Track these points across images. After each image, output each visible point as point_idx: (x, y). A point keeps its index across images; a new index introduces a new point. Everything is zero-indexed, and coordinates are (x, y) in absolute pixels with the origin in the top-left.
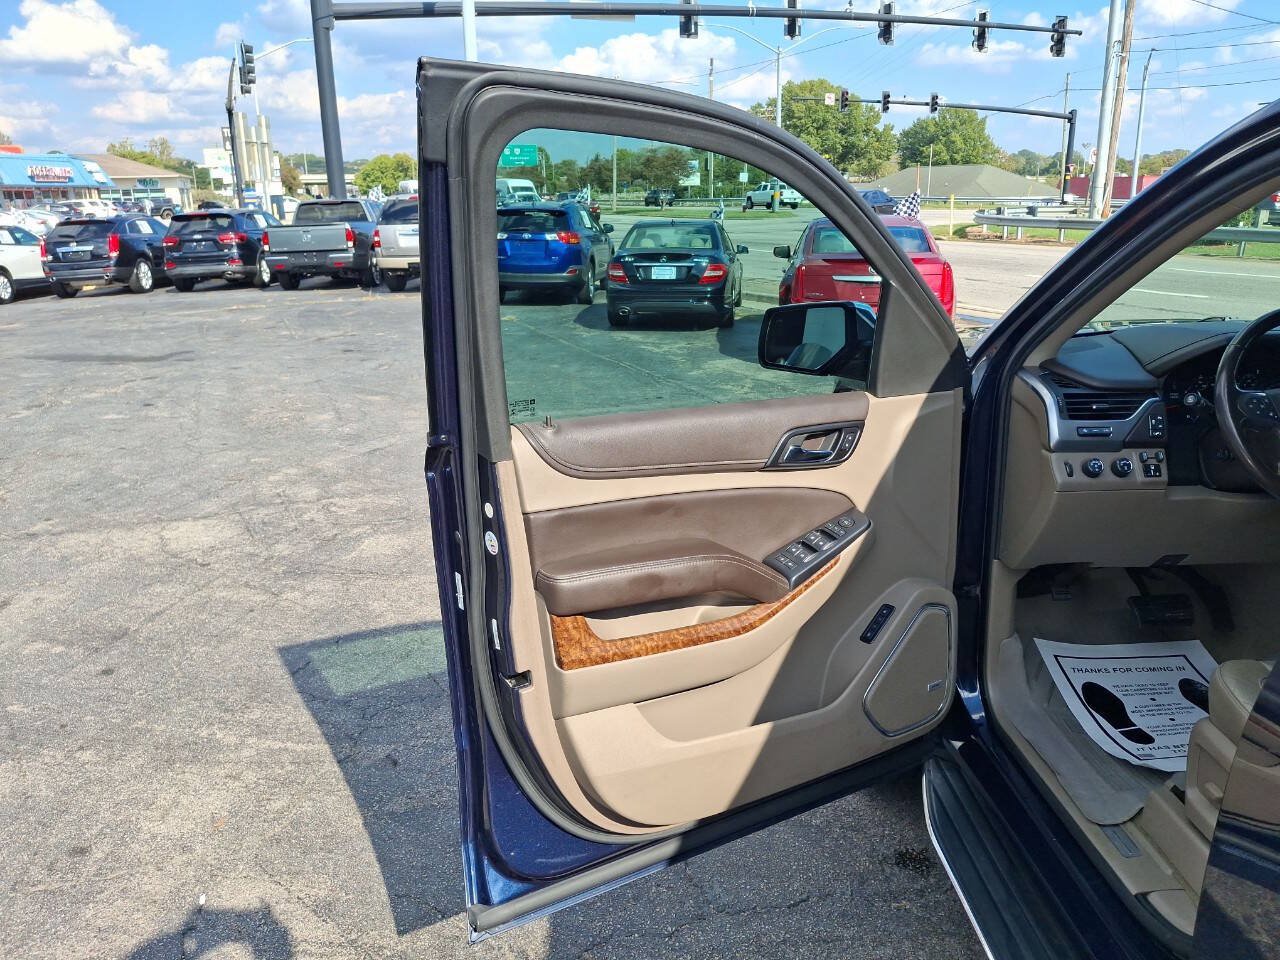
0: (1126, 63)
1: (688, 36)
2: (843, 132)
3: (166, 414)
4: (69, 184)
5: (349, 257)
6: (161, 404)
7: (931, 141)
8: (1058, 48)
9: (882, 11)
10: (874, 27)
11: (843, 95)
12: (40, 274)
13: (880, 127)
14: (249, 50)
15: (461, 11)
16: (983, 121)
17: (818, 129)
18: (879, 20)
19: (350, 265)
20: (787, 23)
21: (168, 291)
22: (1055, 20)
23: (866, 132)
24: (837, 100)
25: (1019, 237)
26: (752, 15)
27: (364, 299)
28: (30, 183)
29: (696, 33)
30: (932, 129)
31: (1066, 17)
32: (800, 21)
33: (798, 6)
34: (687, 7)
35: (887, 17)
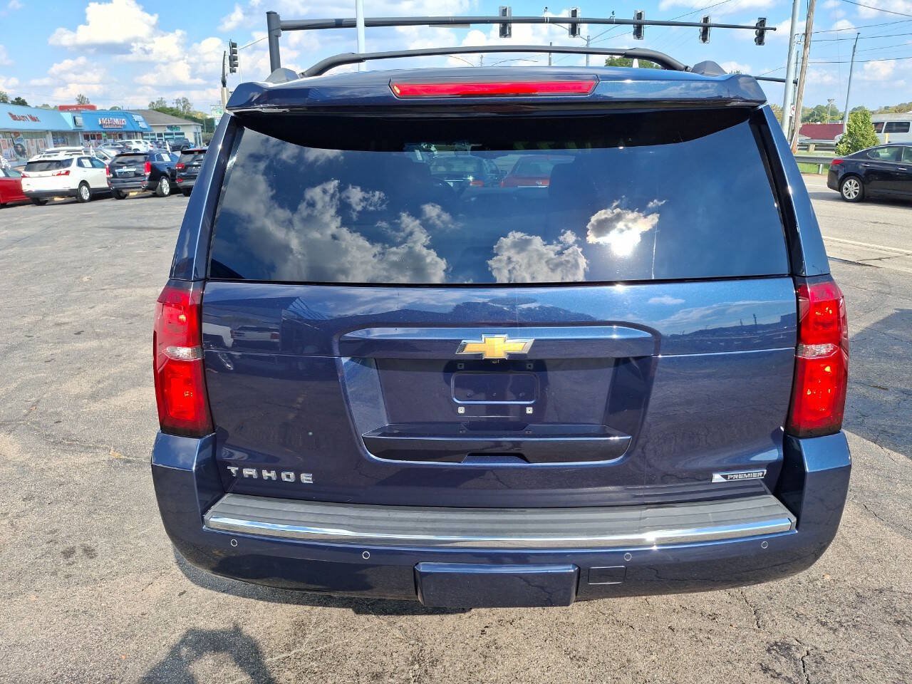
0: (808, 49)
1: (505, 36)
4: (124, 130)
8: (760, 40)
9: (636, 18)
12: (106, 185)
14: (234, 45)
15: (356, 24)
18: (634, 24)
20: (570, 27)
21: (178, 196)
26: (547, 22)
28: (99, 129)
29: (510, 34)
31: (765, 19)
32: (579, 26)
33: (579, 15)
34: (504, 18)
35: (638, 21)
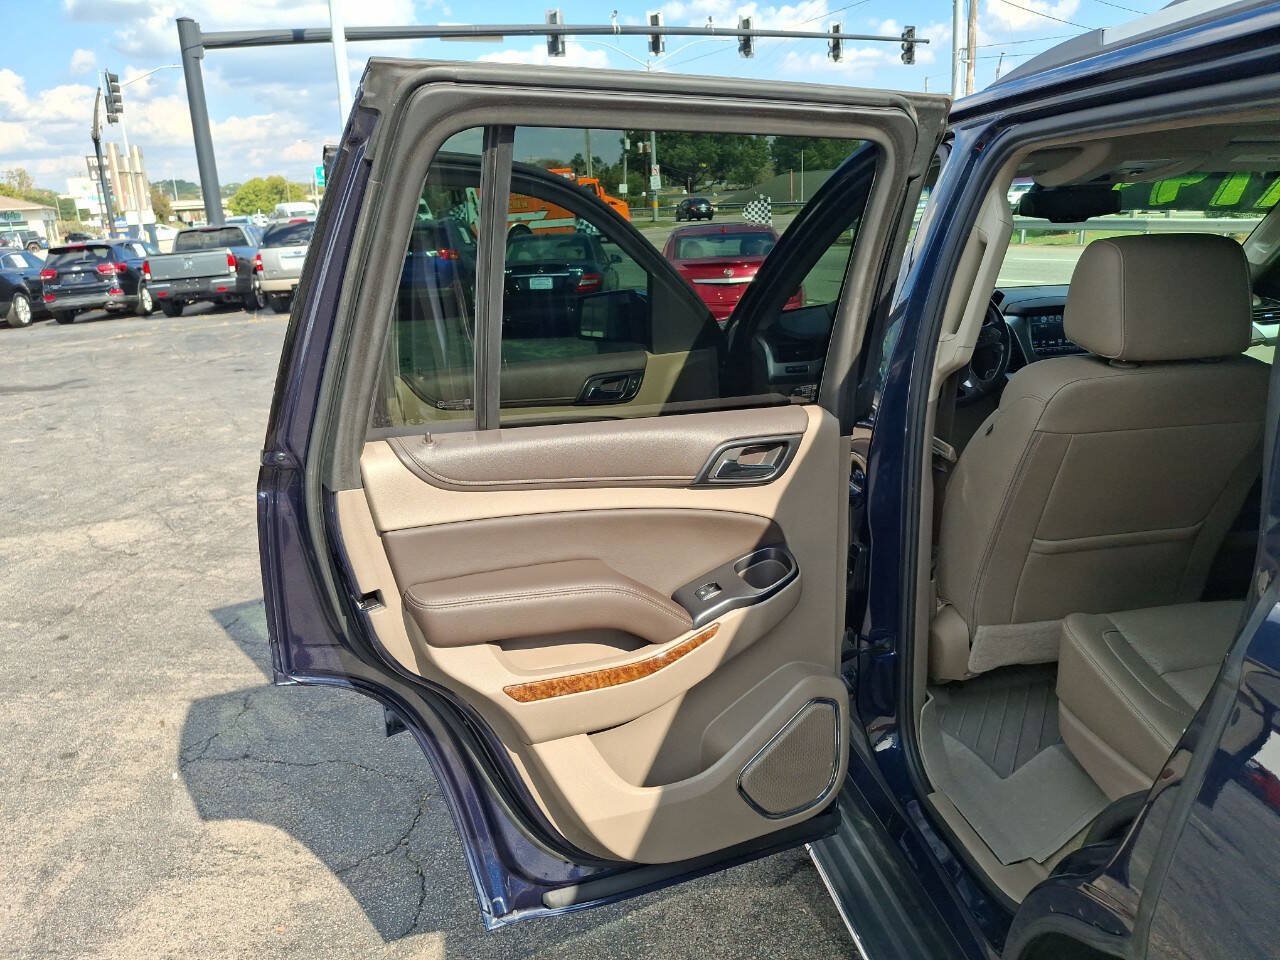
0: (973, 69)
1: (557, 54)
3: (71, 436)
5: (232, 282)
6: (64, 427)
8: (909, 54)
9: (741, 27)
10: (735, 42)
14: (113, 79)
15: (331, 37)
17: (693, 138)
18: (739, 35)
19: (234, 290)
20: (650, 40)
21: (48, 324)
22: (903, 31)
26: (617, 33)
27: (250, 322)
29: (563, 51)
31: (914, 28)
32: (663, 38)
33: (661, 23)
34: (553, 27)
35: (746, 31)
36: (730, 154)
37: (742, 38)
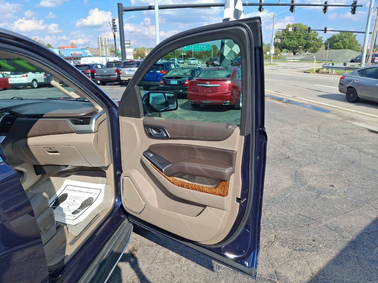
2: (305, 39)
5: (116, 77)
7: (337, 41)
11: (295, 28)
13: (318, 38)
16: (355, 36)
17: (297, 38)
19: (116, 79)
20: (259, 7)
22: (352, 2)
23: (313, 39)
24: (293, 29)
25: (334, 72)
26: (247, 5)
28: (71, 56)
30: (337, 38)
31: (357, 1)
32: (263, 7)
35: (292, 4)
36: (309, 43)
37: (291, 6)
